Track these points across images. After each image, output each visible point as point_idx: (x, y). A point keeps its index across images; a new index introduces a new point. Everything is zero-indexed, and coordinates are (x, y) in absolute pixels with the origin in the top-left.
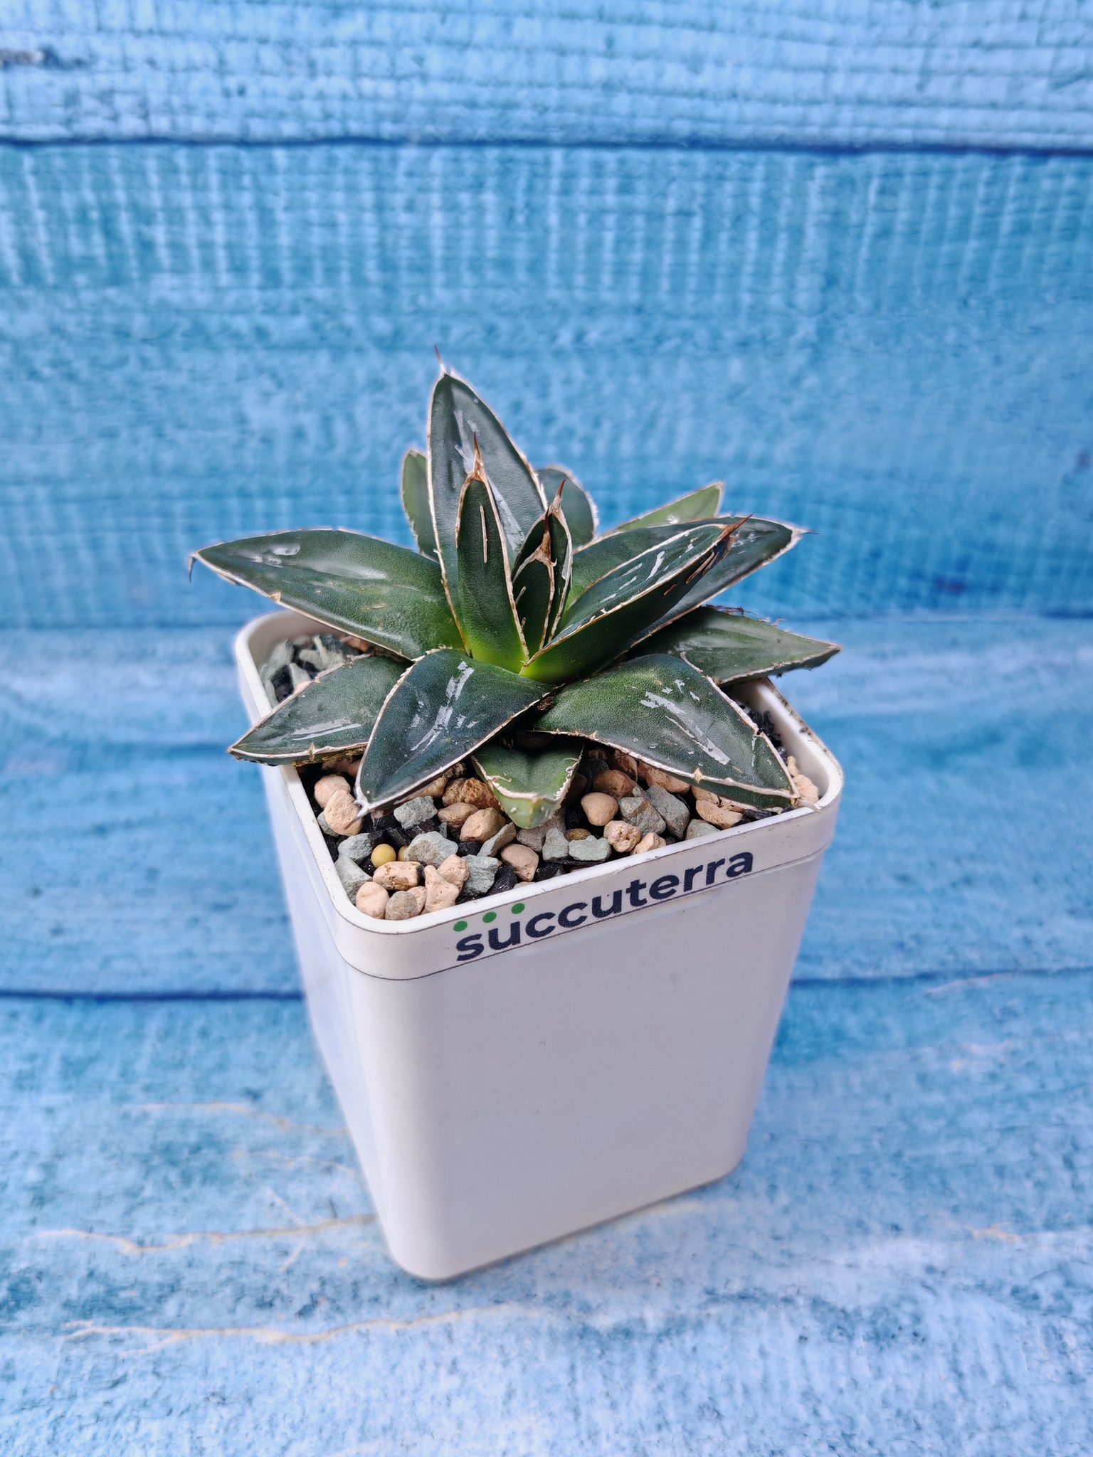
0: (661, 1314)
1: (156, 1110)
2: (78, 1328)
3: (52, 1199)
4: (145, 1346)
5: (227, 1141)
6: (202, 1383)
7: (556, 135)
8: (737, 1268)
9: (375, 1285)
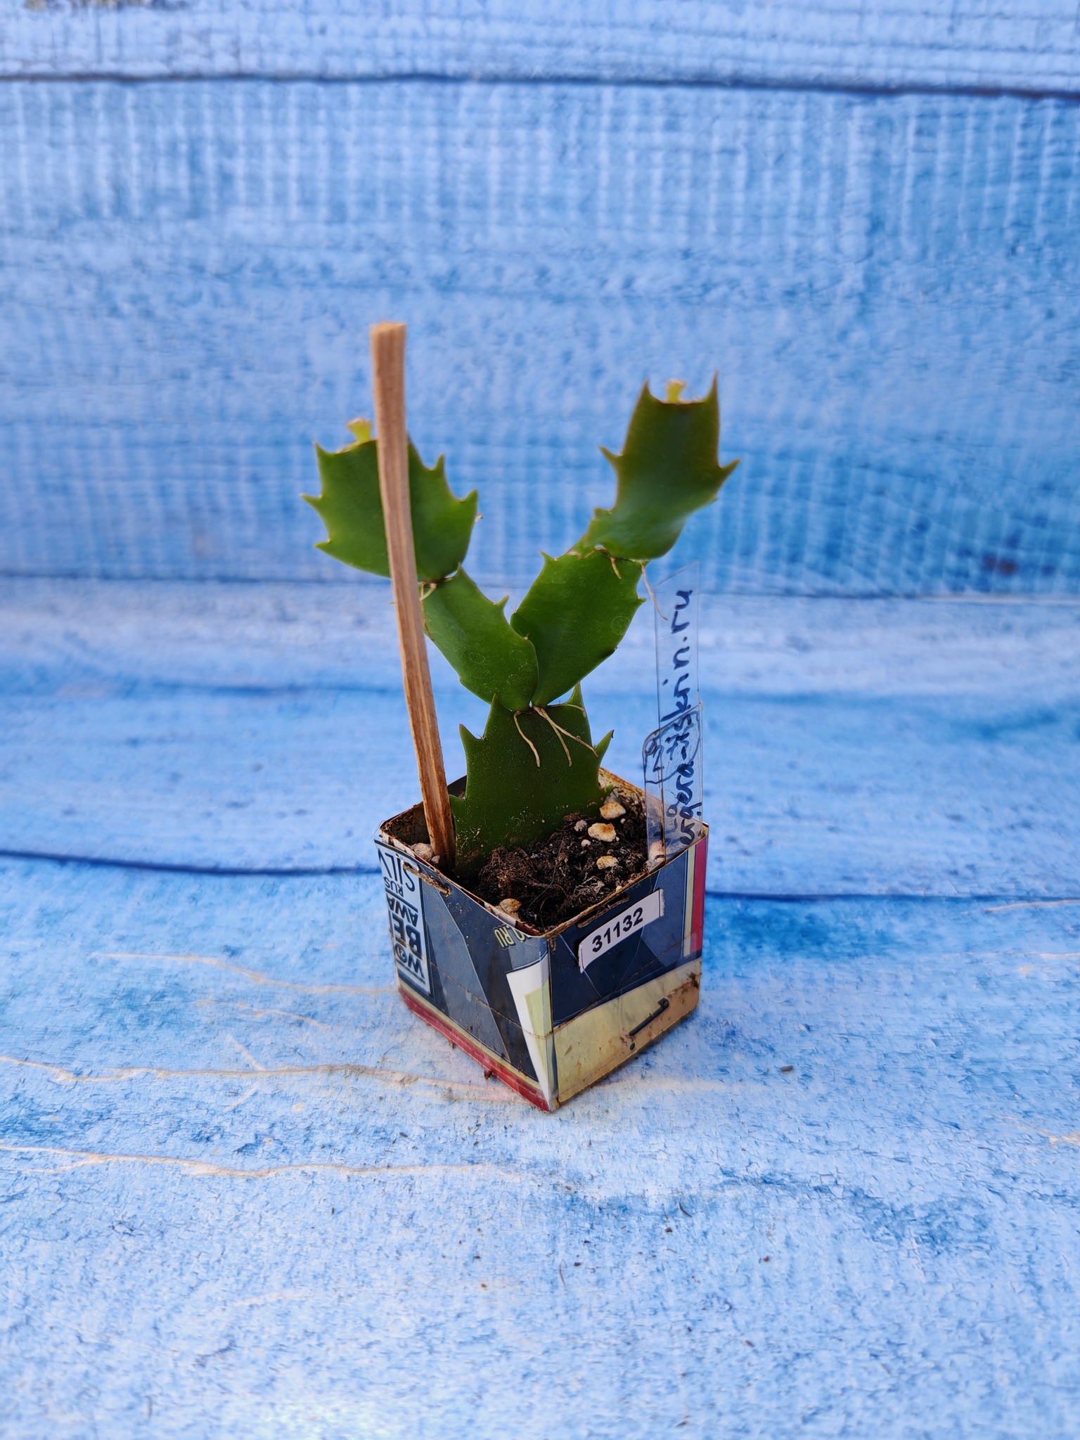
0: (667, 1192)
1: (125, 958)
4: (55, 1166)
5: (193, 991)
6: (109, 1210)
7: (607, 73)
8: (762, 1150)
9: (332, 1132)
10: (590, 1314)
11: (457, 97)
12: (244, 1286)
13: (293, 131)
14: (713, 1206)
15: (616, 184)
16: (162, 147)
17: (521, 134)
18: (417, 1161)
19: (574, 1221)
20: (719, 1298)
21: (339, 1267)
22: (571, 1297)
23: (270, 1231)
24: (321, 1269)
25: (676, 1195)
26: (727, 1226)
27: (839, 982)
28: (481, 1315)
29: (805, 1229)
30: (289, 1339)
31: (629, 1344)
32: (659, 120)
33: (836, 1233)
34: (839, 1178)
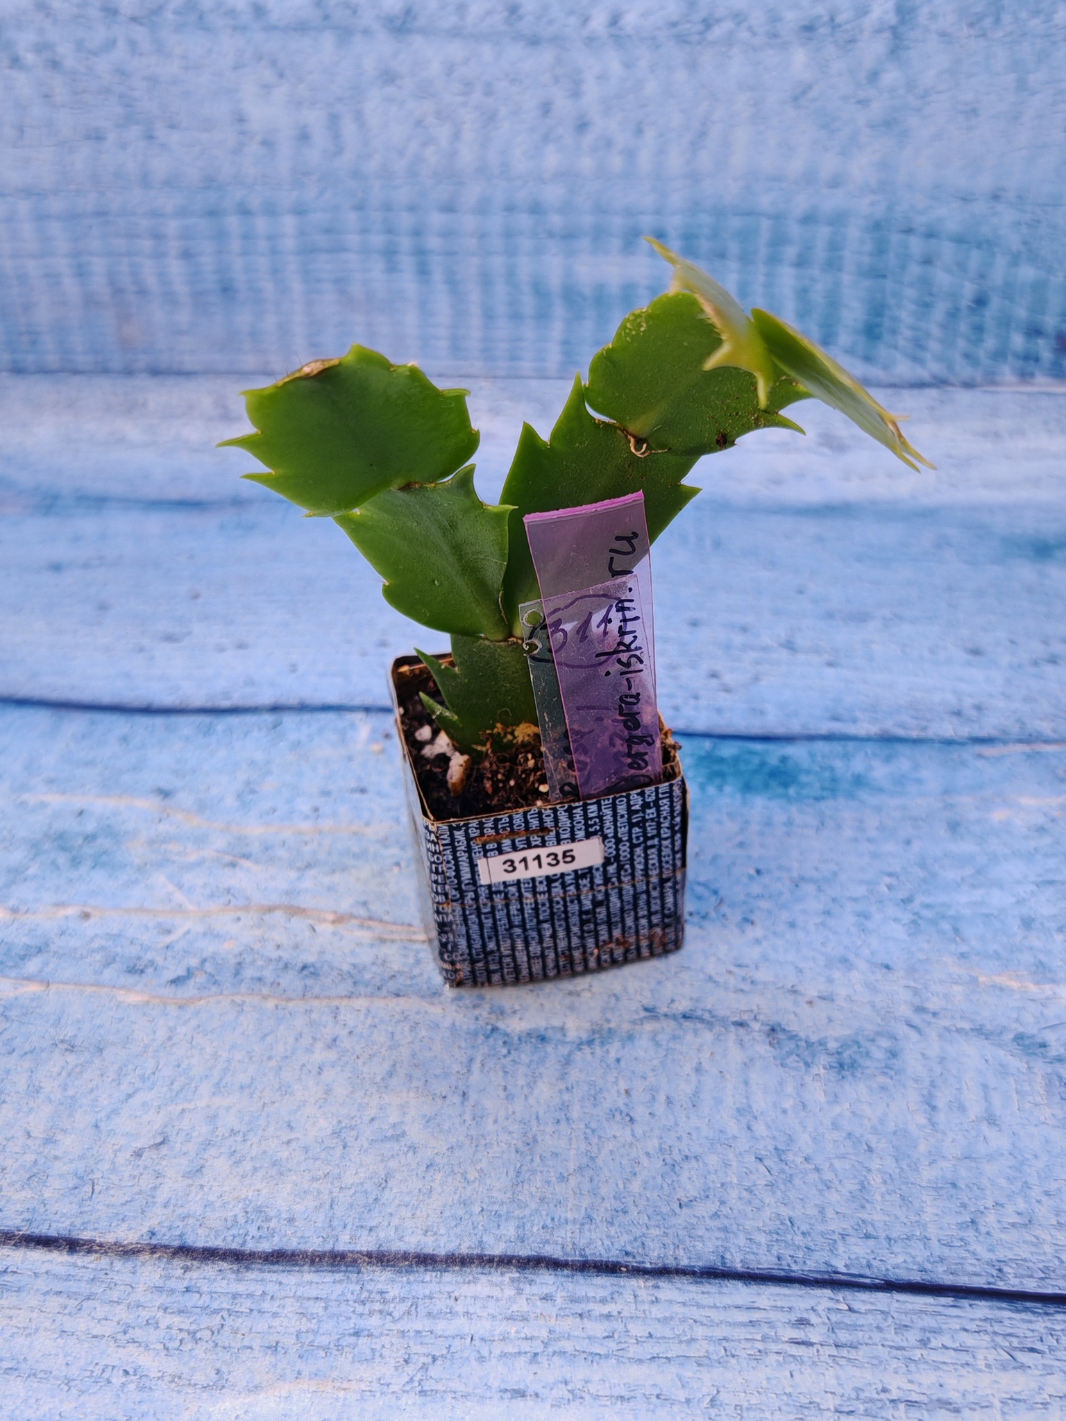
0: (586, 1025)
1: (55, 800)
5: (125, 833)
6: (52, 1030)
8: (686, 989)
9: (262, 967)
10: (496, 1121)
12: (177, 1094)
14: (630, 1037)
18: (344, 994)
19: (492, 1047)
20: (621, 1112)
21: (264, 1080)
22: (480, 1107)
23: (201, 1049)
24: (247, 1081)
25: (595, 1027)
26: (642, 1053)
27: (800, 826)
28: (393, 1119)
30: (217, 1136)
31: (528, 1144)
33: (746, 1060)
34: (759, 1013)
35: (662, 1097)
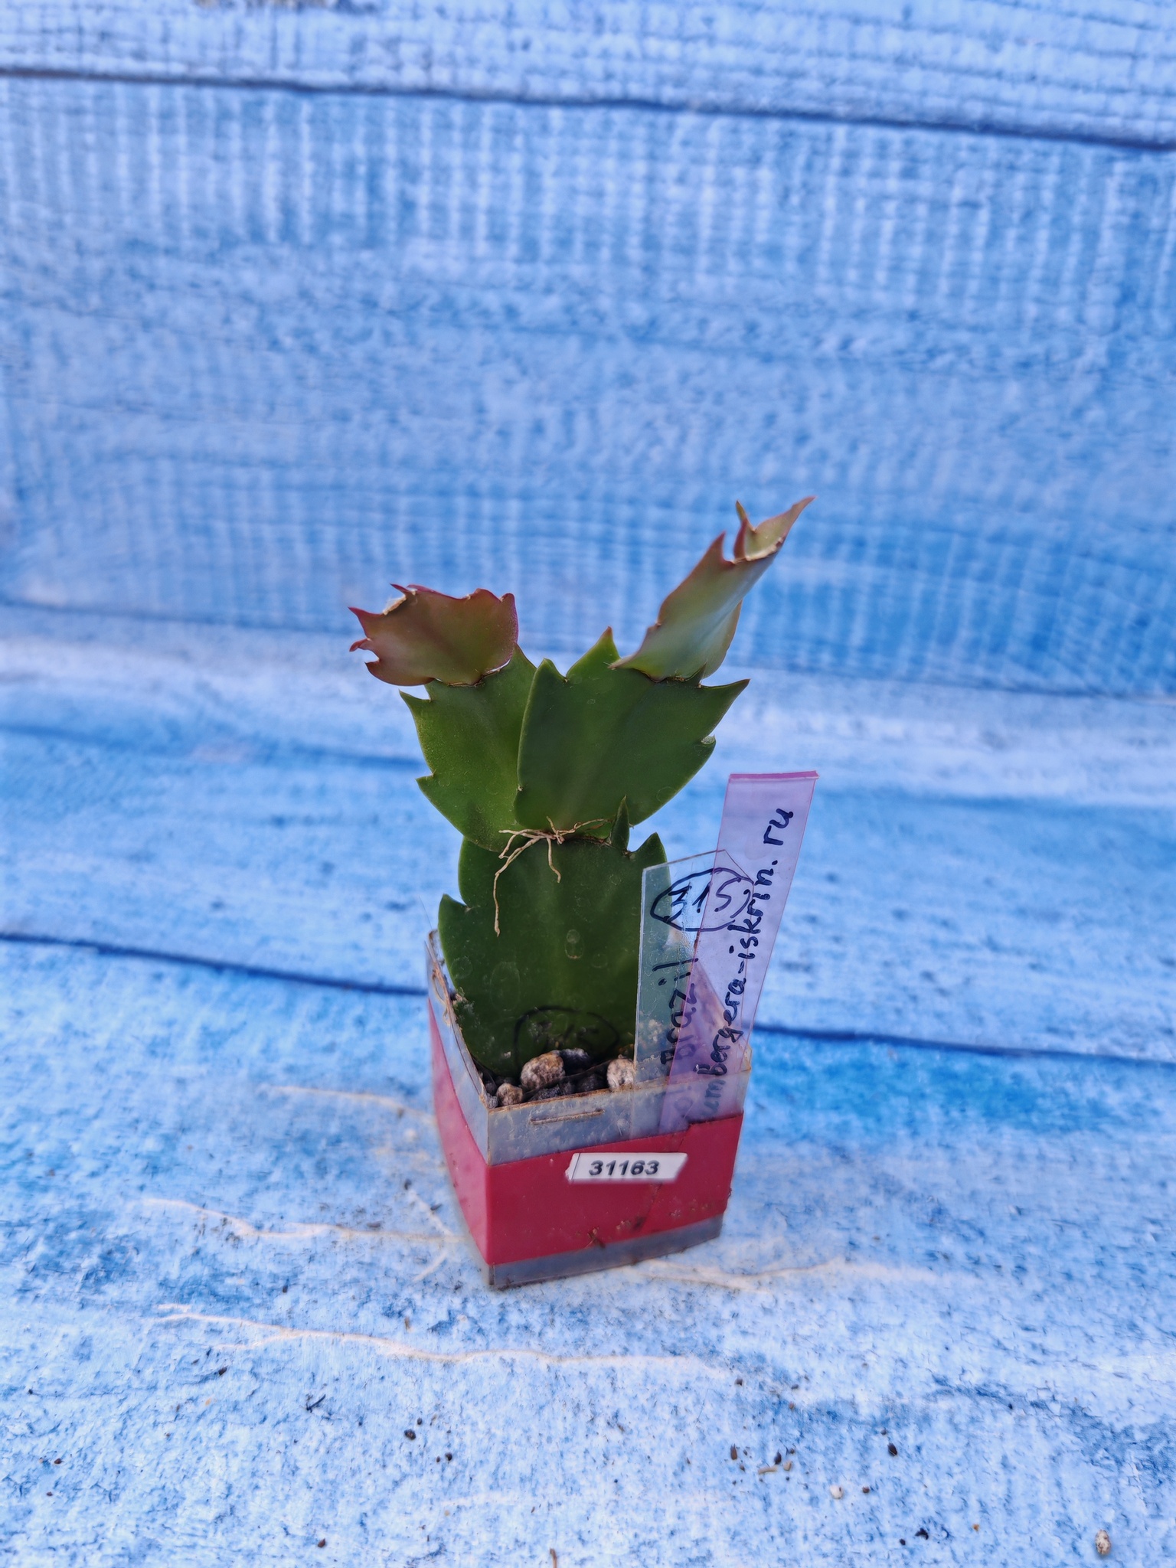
0: (878, 1400)
1: (296, 1093)
2: (172, 1312)
3: (168, 1170)
4: (246, 1341)
5: (371, 1136)
6: (306, 1391)
7: (841, 109)
8: (976, 1357)
10: (806, 1538)
11: (671, 128)
12: (450, 1484)
13: (484, 157)
14: (926, 1420)
15: (841, 235)
16: (338, 167)
17: (740, 173)
18: (618, 1350)
19: (783, 1428)
20: (935, 1524)
21: (546, 1471)
22: (785, 1517)
23: (474, 1426)
24: (527, 1472)
25: (887, 1403)
26: (942, 1440)
27: (1052, 1161)
28: (695, 1533)
29: (1022, 1449)
30: (500, 1548)
32: (895, 166)
33: (1054, 1454)
34: (1057, 1392)
35: (973, 1503)
